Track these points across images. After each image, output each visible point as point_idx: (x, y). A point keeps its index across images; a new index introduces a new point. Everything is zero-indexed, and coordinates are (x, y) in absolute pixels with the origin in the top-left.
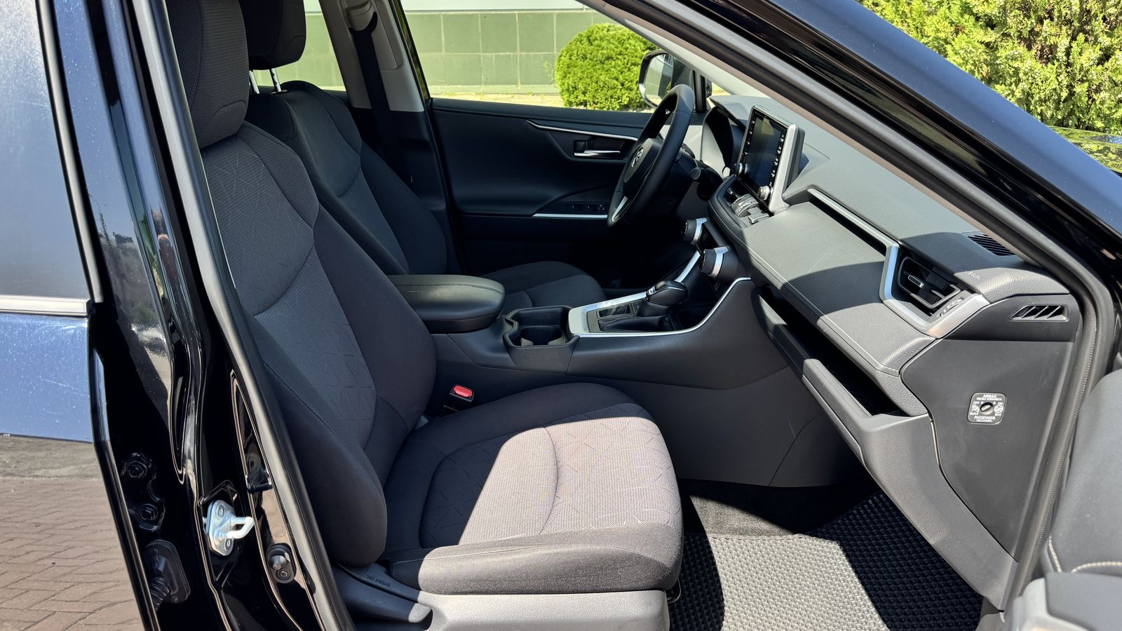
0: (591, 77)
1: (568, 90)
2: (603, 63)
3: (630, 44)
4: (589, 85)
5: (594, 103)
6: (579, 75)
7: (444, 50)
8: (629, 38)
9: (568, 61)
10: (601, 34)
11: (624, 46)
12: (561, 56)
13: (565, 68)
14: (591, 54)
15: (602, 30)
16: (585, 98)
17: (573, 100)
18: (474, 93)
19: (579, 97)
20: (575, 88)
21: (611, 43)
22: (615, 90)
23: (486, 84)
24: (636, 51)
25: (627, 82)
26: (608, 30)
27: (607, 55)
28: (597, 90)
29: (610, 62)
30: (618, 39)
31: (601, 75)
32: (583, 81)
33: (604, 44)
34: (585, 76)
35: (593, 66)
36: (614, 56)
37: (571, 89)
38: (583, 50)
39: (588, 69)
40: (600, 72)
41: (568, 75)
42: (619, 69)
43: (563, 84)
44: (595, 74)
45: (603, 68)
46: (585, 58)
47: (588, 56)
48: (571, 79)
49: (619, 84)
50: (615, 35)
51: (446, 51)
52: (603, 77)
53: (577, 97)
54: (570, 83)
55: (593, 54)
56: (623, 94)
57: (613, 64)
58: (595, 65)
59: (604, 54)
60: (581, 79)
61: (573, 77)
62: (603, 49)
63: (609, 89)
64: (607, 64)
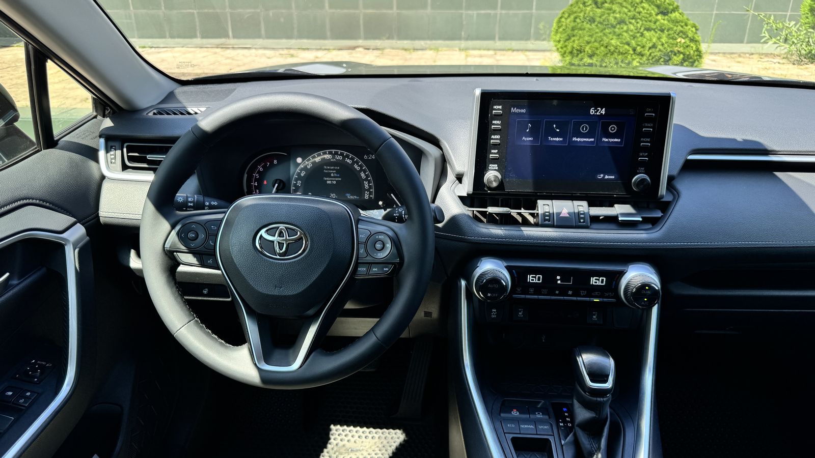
0: (601, 41)
1: (571, 53)
2: (615, 27)
3: (643, 8)
4: (597, 49)
6: (587, 38)
7: (429, 7)
8: (642, 2)
9: (573, 24)
11: (637, 10)
12: (561, 18)
13: (569, 32)
14: (600, 17)
16: (591, 61)
18: (457, 49)
19: (585, 60)
21: (623, 7)
22: (626, 55)
23: (467, 39)
25: (639, 48)
27: (619, 19)
28: (607, 53)
29: (622, 26)
30: (632, 3)
31: (612, 39)
32: (590, 45)
33: (616, 7)
34: (593, 40)
35: (602, 31)
36: (627, 20)
37: (575, 51)
38: (591, 13)
39: (597, 33)
40: (611, 36)
42: (631, 33)
43: (566, 46)
44: (605, 38)
45: (615, 32)
46: (592, 20)
47: (598, 19)
48: (576, 42)
49: (631, 49)
51: (433, 8)
52: (613, 42)
53: (581, 59)
54: (575, 46)
55: (604, 17)
56: (633, 59)
57: (625, 28)
58: (605, 29)
59: (615, 18)
60: (588, 43)
61: (578, 40)
62: (614, 12)
63: (620, 53)
64: (619, 29)
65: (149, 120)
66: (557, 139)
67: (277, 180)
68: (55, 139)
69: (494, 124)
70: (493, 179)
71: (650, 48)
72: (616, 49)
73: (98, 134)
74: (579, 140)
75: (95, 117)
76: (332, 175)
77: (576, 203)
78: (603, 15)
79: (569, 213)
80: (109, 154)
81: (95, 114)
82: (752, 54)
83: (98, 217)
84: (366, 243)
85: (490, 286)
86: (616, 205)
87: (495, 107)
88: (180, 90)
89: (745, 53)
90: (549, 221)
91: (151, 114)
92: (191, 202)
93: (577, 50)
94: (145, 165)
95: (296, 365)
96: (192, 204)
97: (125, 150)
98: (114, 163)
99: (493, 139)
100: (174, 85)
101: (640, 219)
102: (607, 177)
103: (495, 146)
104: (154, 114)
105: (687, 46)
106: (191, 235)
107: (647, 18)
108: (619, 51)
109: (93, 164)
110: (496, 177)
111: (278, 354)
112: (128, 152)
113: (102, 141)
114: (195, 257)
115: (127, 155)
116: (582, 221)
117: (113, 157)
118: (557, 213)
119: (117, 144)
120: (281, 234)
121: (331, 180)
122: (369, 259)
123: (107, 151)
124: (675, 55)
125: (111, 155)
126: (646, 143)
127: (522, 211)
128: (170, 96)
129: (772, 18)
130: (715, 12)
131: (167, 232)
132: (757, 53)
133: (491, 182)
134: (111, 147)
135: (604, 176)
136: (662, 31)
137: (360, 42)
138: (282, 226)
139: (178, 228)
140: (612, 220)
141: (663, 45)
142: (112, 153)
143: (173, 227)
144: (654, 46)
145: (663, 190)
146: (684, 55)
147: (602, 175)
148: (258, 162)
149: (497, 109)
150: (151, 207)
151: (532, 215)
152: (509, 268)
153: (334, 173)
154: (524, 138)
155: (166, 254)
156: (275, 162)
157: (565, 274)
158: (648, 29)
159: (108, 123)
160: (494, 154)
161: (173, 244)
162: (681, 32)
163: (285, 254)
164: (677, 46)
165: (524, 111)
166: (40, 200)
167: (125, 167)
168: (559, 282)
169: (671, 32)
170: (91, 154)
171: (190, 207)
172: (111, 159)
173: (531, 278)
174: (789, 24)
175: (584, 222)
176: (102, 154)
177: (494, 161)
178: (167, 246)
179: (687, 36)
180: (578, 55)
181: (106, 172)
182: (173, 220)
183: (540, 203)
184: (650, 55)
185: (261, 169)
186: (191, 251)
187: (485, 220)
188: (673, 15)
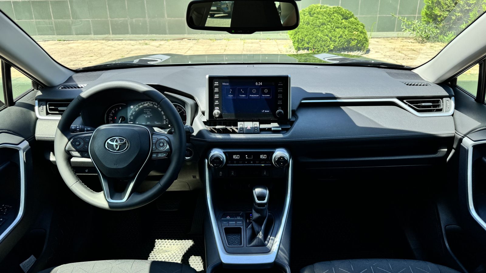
0: (313, 34)
1: (298, 41)
2: (320, 27)
3: (335, 16)
4: (311, 39)
5: (314, 48)
6: (305, 33)
8: (334, 13)
10: (317, 10)
11: (331, 17)
14: (312, 22)
15: (318, 8)
16: (308, 46)
17: (301, 47)
18: (239, 39)
19: (305, 45)
20: (302, 40)
21: (324, 16)
22: (326, 42)
24: (338, 21)
25: (333, 37)
26: (321, 8)
27: (322, 23)
28: (316, 41)
29: (324, 26)
30: (328, 14)
31: (318, 33)
32: (307, 37)
33: (320, 16)
34: (309, 34)
35: (313, 29)
36: (326, 23)
37: (300, 40)
38: (307, 19)
39: (310, 30)
40: (318, 32)
41: (298, 33)
42: (329, 30)
43: (295, 38)
44: (315, 33)
45: (320, 30)
46: (308, 23)
47: (311, 23)
48: (300, 35)
49: (329, 39)
50: (326, 11)
52: (319, 35)
53: (303, 45)
54: (299, 37)
55: (314, 22)
56: (330, 44)
57: (325, 27)
58: (315, 28)
59: (320, 22)
60: (306, 35)
61: (301, 34)
62: (319, 19)
63: (323, 41)
64: (322, 28)
65: (60, 91)
66: (243, 96)
67: (121, 117)
68: (14, 101)
69: (216, 90)
70: (216, 113)
71: (339, 37)
72: (321, 38)
73: (35, 98)
74: (252, 96)
75: (33, 90)
76: (148, 113)
77: (254, 123)
78: (314, 20)
79: (251, 128)
80: (40, 108)
81: (33, 88)
82: (398, 37)
83: (34, 137)
84: (156, 144)
85: (215, 161)
86: (271, 123)
87: (215, 83)
88: (75, 76)
89: (395, 37)
90: (242, 131)
91: (60, 88)
92: (78, 129)
93: (301, 40)
94: (57, 112)
95: (125, 200)
96: (79, 130)
97: (48, 105)
98: (42, 112)
99: (215, 96)
100: (71, 73)
101: (281, 129)
102: (266, 111)
103: (217, 99)
104: (62, 88)
105: (359, 36)
106: (77, 143)
107: (336, 21)
108: (323, 40)
109: (32, 113)
110: (218, 113)
111: (117, 195)
112: (49, 107)
113: (37, 101)
114: (79, 153)
115: (49, 108)
116: (256, 130)
117: (42, 109)
118: (245, 128)
119: (44, 103)
120: (117, 141)
121: (148, 116)
122: (157, 151)
123: (39, 106)
124: (353, 40)
125: (41, 108)
126: (280, 96)
127: (232, 127)
128: (70, 79)
129: (406, 19)
130: (378, 16)
131: (67, 142)
132: (401, 37)
133: (216, 115)
134: (41, 104)
135: (265, 111)
136: (345, 28)
137: (186, 36)
138: (117, 138)
139: (71, 140)
140: (269, 130)
141: (346, 35)
142: (41, 107)
143: (69, 140)
144: (341, 36)
145: (290, 116)
146: (358, 40)
147: (264, 111)
148: (112, 109)
149: (216, 84)
150: (59, 132)
151: (237, 129)
152: (224, 152)
153: (149, 112)
154: (229, 96)
155: (66, 152)
156: (120, 108)
157: (249, 154)
158: (338, 28)
159: (39, 93)
160: (217, 103)
161: (69, 148)
162: (355, 28)
163: (118, 150)
164: (353, 36)
165: (228, 84)
166: (7, 130)
167: (48, 114)
168: (247, 158)
169: (349, 29)
170: (31, 107)
171: (78, 131)
172: (41, 110)
173: (235, 157)
174: (415, 22)
175: (257, 131)
176: (36, 108)
177: (217, 105)
178: (67, 148)
179: (359, 31)
180: (301, 42)
181: (38, 116)
182: (69, 137)
183: (239, 123)
184: (339, 41)
185: (114, 112)
186: (77, 150)
187: (216, 132)
188: (351, 20)
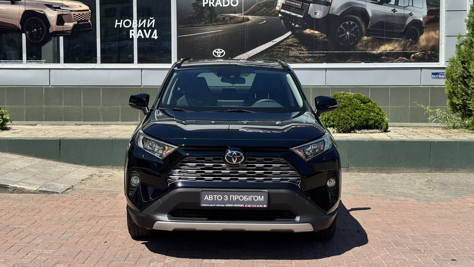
2: (342, 109)
3: (354, 101)
4: (335, 118)
5: (338, 125)
8: (354, 98)
16: (334, 124)
20: (329, 119)
21: (345, 100)
22: (348, 120)
28: (340, 120)
30: (349, 98)
31: (341, 113)
32: (333, 116)
34: (333, 114)
36: (347, 105)
37: (326, 120)
40: (341, 112)
45: (342, 111)
50: (347, 97)
52: (342, 114)
53: (329, 123)
56: (352, 122)
57: (347, 109)
59: (342, 105)
60: (331, 115)
61: (327, 114)
62: (342, 102)
63: (345, 119)
64: (344, 109)
71: (358, 117)
72: (344, 117)
93: (327, 119)
105: (376, 116)
107: (356, 104)
124: (370, 120)
130: (409, 107)
136: (364, 110)
141: (364, 115)
144: (360, 116)
146: (374, 120)
158: (357, 109)
162: (372, 110)
164: (370, 116)
169: (367, 110)
179: (375, 112)
180: (328, 121)
184: (359, 120)
188: (368, 104)
